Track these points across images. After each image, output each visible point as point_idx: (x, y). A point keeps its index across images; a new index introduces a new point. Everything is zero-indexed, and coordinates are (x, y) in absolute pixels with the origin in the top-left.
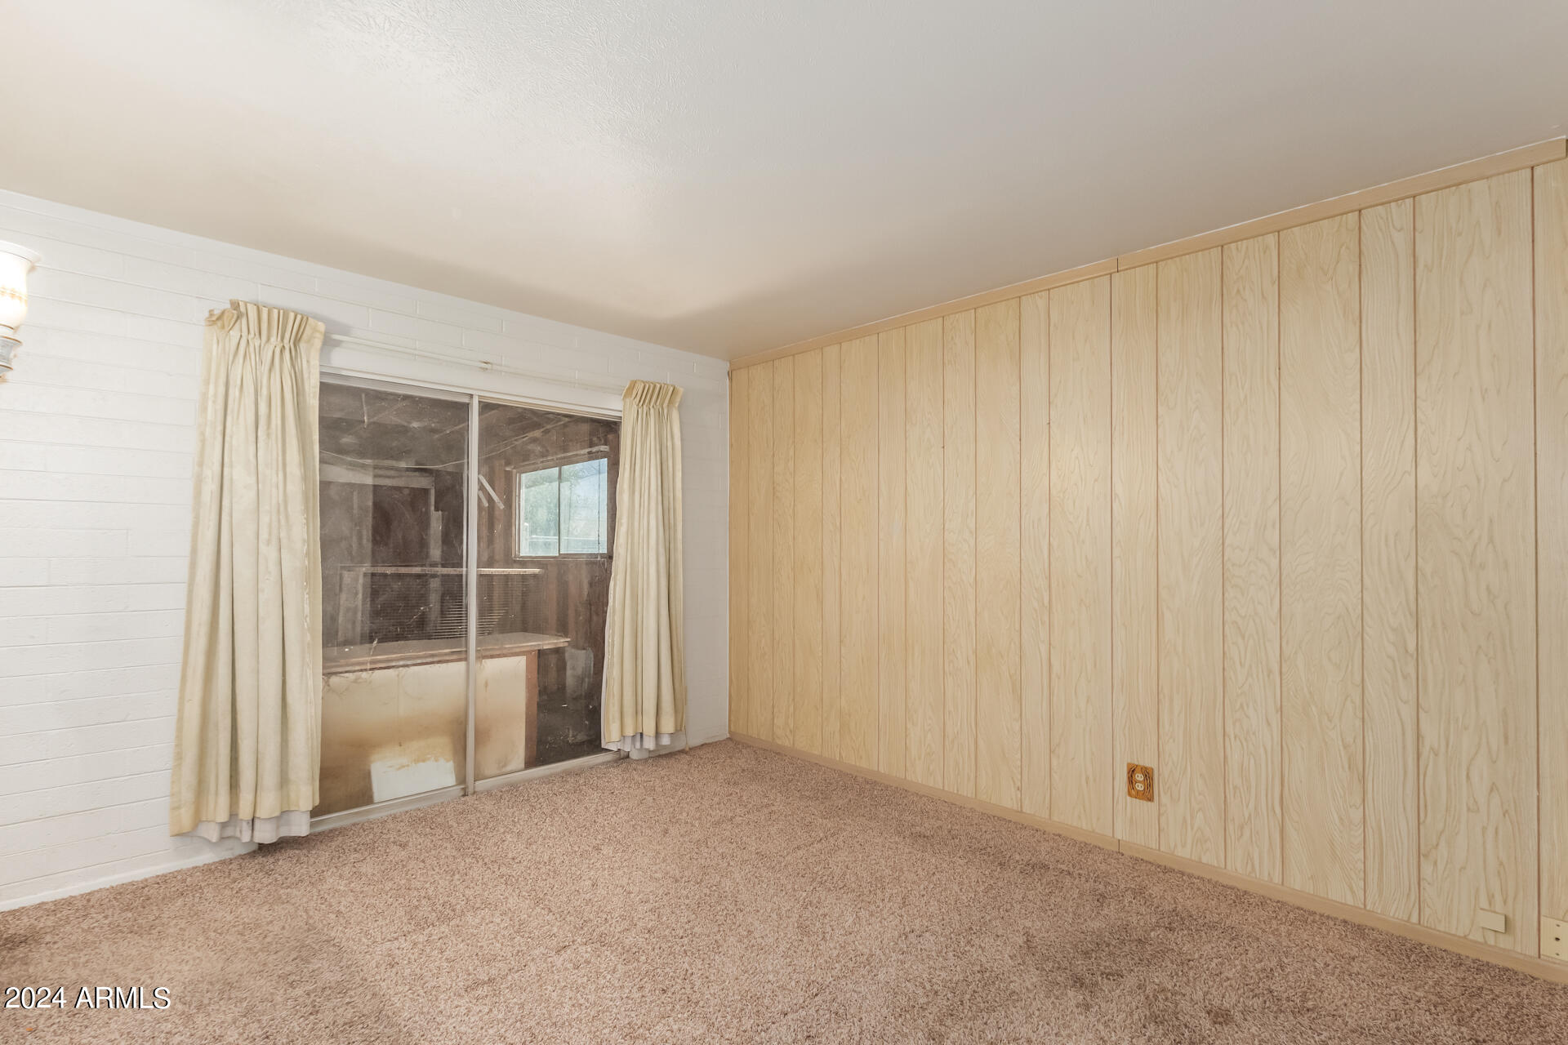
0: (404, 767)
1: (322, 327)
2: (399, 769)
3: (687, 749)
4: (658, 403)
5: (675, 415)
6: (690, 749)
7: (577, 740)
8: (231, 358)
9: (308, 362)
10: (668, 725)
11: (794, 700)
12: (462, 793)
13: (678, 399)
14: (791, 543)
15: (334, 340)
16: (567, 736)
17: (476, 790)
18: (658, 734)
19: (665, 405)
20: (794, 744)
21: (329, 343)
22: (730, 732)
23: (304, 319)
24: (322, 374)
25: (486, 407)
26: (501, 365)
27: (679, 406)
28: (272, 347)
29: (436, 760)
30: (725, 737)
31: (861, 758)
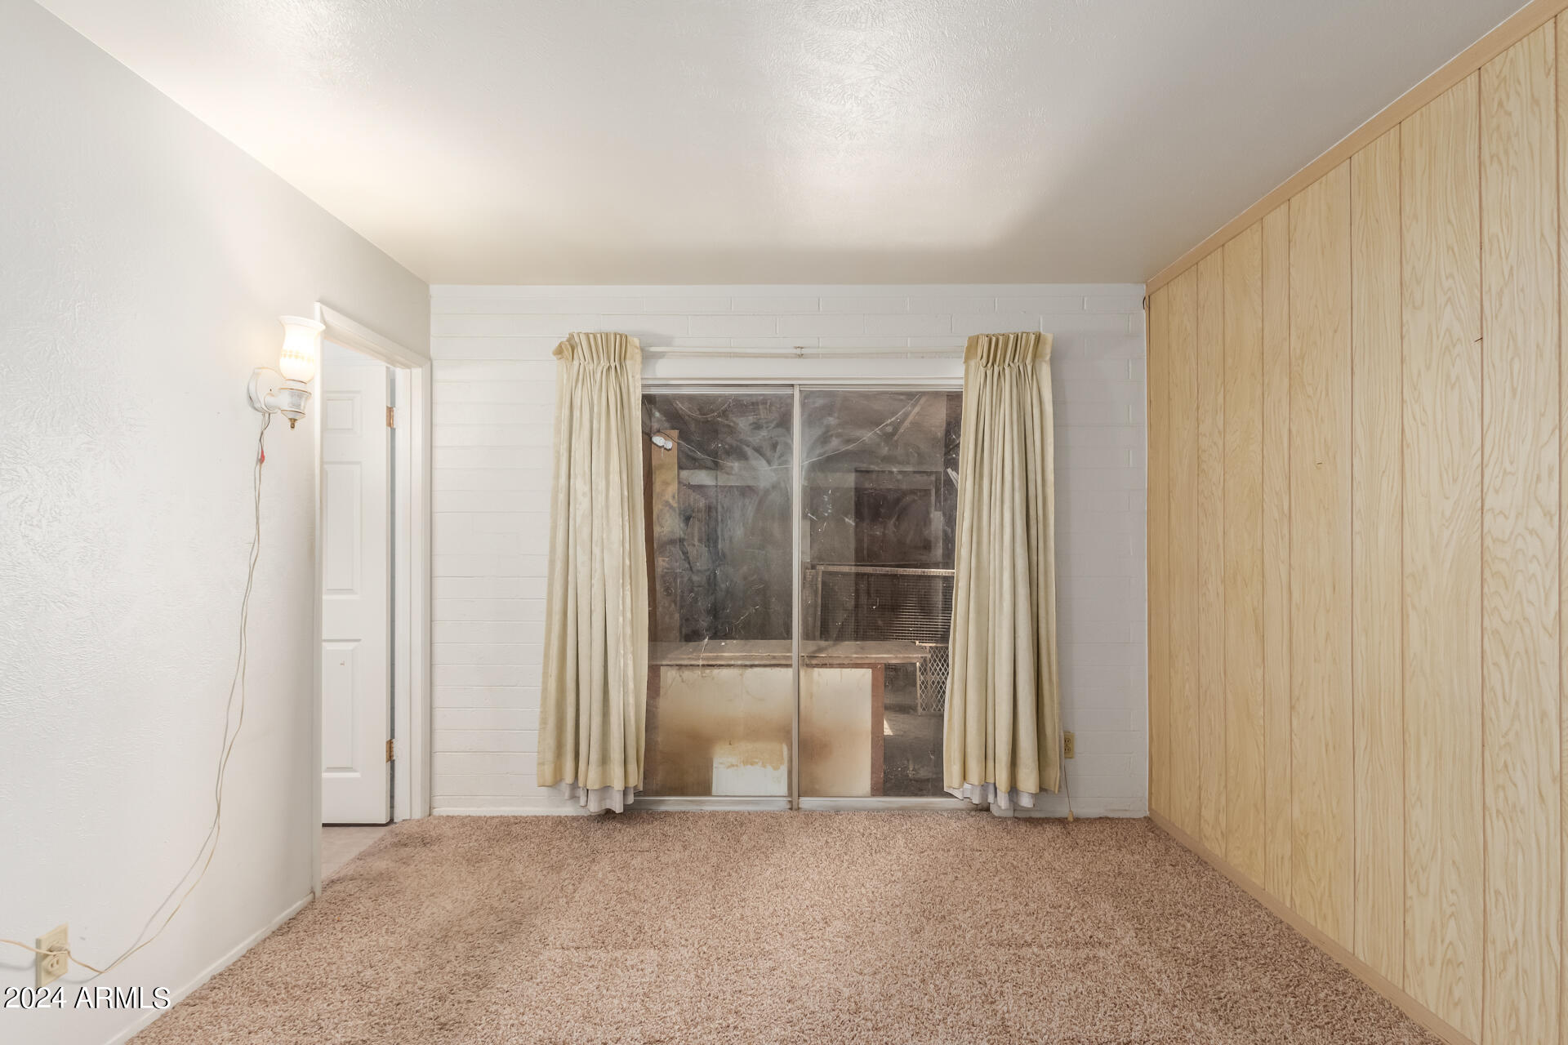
0: (733, 766)
1: (636, 341)
2: (729, 767)
3: (1071, 819)
4: (1016, 360)
5: (1045, 371)
6: (1077, 820)
7: (919, 776)
8: (574, 385)
9: (633, 377)
10: (1028, 781)
11: (1226, 786)
12: (789, 807)
13: (1048, 350)
14: (1221, 541)
15: (651, 352)
16: (907, 768)
17: (800, 806)
18: (1013, 790)
19: (1029, 360)
20: (1226, 856)
21: (648, 357)
22: (1150, 809)
23: (623, 339)
24: (644, 386)
25: (806, 396)
26: (819, 347)
27: (1052, 359)
28: (601, 368)
29: (764, 766)
30: (1141, 815)
31: (1325, 918)
